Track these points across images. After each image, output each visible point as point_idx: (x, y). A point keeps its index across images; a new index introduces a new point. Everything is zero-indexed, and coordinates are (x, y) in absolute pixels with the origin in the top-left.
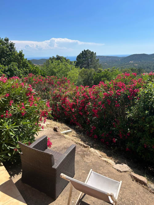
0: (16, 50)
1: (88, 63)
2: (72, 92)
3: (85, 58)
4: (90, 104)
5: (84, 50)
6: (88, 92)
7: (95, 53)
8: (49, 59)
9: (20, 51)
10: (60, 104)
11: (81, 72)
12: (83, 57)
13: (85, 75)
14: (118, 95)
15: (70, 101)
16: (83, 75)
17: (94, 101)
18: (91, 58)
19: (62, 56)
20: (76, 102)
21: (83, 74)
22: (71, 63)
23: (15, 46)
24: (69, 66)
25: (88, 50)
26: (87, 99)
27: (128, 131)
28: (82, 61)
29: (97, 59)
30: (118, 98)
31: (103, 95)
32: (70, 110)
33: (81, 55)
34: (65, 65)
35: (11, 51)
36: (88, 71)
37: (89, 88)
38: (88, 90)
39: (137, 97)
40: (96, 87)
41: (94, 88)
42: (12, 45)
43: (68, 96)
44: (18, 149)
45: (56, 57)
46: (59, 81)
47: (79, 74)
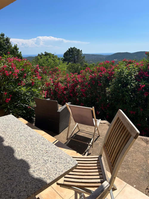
0: (11, 44)
1: (75, 60)
2: (63, 78)
3: (71, 55)
4: (79, 86)
5: (71, 48)
7: (81, 51)
8: (38, 56)
9: (15, 45)
11: (69, 67)
13: (73, 69)
14: (100, 76)
15: (62, 85)
16: (71, 69)
17: (82, 84)
18: (77, 55)
19: (50, 53)
20: (67, 86)
22: (59, 59)
23: (10, 41)
24: (57, 61)
25: (74, 47)
27: (107, 101)
28: (69, 58)
29: (83, 56)
30: (100, 79)
31: (89, 77)
32: (63, 92)
33: (68, 52)
34: (53, 60)
35: (7, 45)
36: (76, 65)
37: (77, 74)
38: (77, 76)
39: (114, 76)
40: (84, 72)
41: (82, 73)
42: (7, 40)
43: (61, 82)
44: (31, 106)
45: (44, 54)
46: (51, 71)
47: (67, 69)
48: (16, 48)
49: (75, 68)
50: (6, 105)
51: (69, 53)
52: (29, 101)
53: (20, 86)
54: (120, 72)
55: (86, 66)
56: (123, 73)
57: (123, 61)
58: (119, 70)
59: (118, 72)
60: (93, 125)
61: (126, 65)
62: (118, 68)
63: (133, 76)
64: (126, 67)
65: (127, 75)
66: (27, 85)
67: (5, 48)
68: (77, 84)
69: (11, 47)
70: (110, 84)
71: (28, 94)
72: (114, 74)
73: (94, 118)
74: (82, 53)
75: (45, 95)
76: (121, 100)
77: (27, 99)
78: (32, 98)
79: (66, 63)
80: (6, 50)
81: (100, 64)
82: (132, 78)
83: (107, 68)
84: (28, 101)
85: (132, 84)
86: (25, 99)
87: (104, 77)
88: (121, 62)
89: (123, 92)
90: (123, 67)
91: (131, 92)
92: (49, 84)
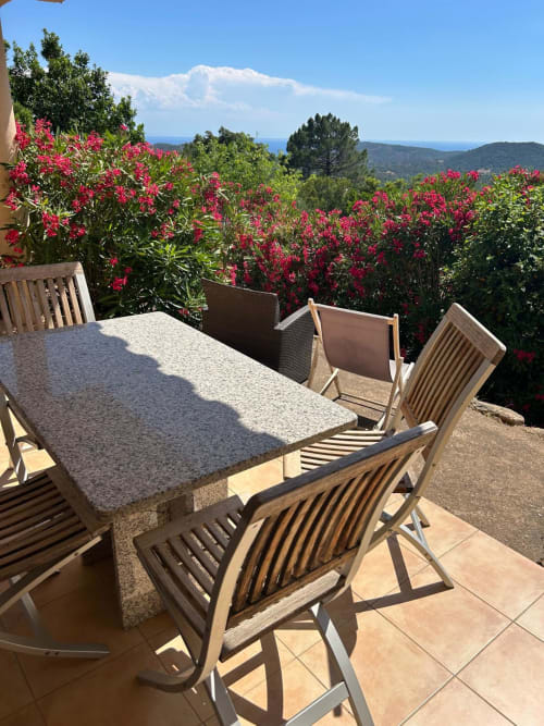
0: (111, 94)
1: (328, 163)
2: (289, 228)
3: (317, 143)
4: (343, 259)
5: (317, 116)
6: (339, 225)
7: (356, 129)
8: (195, 141)
9: (123, 100)
10: (253, 261)
11: (306, 189)
12: (312, 142)
13: (320, 197)
14: (423, 225)
15: (284, 252)
16: (312, 198)
17: (354, 250)
18: (338, 146)
19: (239, 132)
20: (302, 256)
21: (312, 194)
22: (271, 158)
23: (106, 83)
24: (266, 166)
25: (330, 115)
26: (333, 246)
27: (440, 315)
28: (308, 157)
29: (361, 151)
30: (422, 237)
31: (382, 226)
32: (284, 277)
33: (306, 133)
34: (251, 161)
35: (95, 97)
36: (333, 184)
37: (341, 216)
38: (338, 222)
39: (472, 226)
40: (365, 206)
41: (359, 210)
42: (98, 78)
43: (279, 238)
44: (189, 309)
45: (217, 134)
46: (247, 199)
47: (299, 195)
48: (126, 110)
49: (328, 193)
50: (112, 300)
51: (308, 136)
52: (184, 293)
53: (157, 239)
54: (495, 212)
55: (372, 188)
56: (506, 218)
57: (510, 176)
58: (492, 207)
59: (488, 211)
60: (388, 379)
61: (517, 190)
62: (489, 200)
63: (539, 228)
64: (520, 195)
65: (520, 225)
66: (179, 240)
67: (90, 109)
68: (337, 249)
69: (110, 105)
70: (455, 252)
71: (184, 268)
72: (473, 221)
73: (393, 359)
74: (359, 137)
75: (230, 277)
76: (490, 310)
77: (179, 286)
78: (194, 283)
79: (298, 173)
80: (93, 115)
81: (426, 181)
82: (536, 237)
83: (448, 196)
84: (182, 291)
85: (531, 256)
86: (171, 285)
87: (435, 230)
88: (504, 176)
89: (499, 283)
90: (508, 195)
91: (526, 285)
92: (250, 240)
